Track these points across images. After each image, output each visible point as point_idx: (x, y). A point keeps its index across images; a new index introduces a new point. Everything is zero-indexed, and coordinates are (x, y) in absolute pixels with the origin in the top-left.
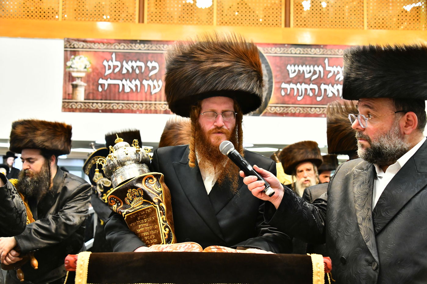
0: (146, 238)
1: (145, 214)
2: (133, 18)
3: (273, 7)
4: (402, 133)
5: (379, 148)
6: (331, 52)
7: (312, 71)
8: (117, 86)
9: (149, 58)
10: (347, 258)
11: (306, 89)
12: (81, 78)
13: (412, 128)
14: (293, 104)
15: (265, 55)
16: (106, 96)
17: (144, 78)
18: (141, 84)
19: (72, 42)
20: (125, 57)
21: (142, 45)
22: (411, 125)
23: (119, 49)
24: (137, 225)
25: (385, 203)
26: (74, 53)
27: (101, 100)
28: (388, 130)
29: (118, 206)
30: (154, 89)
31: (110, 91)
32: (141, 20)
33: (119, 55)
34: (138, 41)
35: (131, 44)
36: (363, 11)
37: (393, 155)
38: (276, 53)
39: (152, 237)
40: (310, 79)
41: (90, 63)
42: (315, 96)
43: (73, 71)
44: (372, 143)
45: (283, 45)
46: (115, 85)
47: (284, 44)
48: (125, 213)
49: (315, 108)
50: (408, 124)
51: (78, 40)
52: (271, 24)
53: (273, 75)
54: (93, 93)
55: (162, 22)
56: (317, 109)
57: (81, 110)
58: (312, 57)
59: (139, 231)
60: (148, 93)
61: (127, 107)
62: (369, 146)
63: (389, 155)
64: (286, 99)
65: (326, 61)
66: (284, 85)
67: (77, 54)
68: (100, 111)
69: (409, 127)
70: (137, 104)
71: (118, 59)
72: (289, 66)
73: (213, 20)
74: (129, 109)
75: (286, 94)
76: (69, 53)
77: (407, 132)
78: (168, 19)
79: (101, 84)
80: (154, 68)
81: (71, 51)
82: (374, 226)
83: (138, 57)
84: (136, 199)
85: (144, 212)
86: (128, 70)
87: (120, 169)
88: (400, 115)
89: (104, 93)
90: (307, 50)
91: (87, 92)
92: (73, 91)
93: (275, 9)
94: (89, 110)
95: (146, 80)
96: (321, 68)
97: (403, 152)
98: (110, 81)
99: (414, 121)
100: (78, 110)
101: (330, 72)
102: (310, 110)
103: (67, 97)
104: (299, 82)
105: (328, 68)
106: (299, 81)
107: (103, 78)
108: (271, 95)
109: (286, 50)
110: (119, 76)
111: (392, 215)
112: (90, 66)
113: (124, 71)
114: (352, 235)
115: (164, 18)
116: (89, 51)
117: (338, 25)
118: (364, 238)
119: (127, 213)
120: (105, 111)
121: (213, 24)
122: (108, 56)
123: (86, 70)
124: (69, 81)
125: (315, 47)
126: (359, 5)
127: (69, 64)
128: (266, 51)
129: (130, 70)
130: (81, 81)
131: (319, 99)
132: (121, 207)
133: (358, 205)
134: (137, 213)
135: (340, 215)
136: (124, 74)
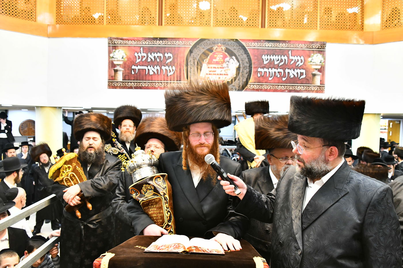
0: (155, 218)
1: (154, 202)
2: (155, 22)
3: (253, 13)
4: (327, 160)
5: (310, 169)
6: (293, 45)
7: (280, 59)
8: (144, 71)
9: (166, 51)
10: (283, 242)
11: (275, 72)
12: (120, 65)
13: (334, 157)
14: (265, 83)
15: (247, 48)
16: (137, 78)
17: (162, 64)
18: (161, 69)
19: (114, 40)
20: (149, 50)
21: (161, 41)
22: (333, 155)
23: (146, 44)
24: (148, 208)
25: (310, 209)
26: (115, 48)
27: (134, 80)
28: (317, 157)
29: (136, 195)
30: (169, 72)
31: (140, 74)
32: (161, 23)
33: (145, 48)
34: (158, 39)
35: (153, 41)
36: (317, 16)
37: (320, 174)
38: (254, 47)
39: (159, 218)
40: (278, 65)
41: (126, 54)
42: (281, 77)
43: (115, 61)
44: (306, 165)
45: (259, 41)
46: (143, 69)
47: (261, 40)
48: (141, 201)
49: (281, 85)
50: (331, 154)
51: (117, 39)
52: (251, 25)
53: (253, 62)
54: (128, 75)
55: (175, 25)
56: (283, 86)
57: (121, 87)
58: (280, 50)
59: (150, 213)
60: (166, 75)
61: (151, 85)
62: (303, 167)
63: (316, 174)
64: (261, 79)
65: (290, 52)
66: (260, 70)
67: (117, 49)
68: (133, 88)
69: (332, 156)
70: (158, 83)
71: (144, 52)
72: (264, 56)
73: (210, 23)
74: (153, 86)
75: (261, 76)
76: (111, 47)
77: (330, 160)
78: (179, 22)
79: (133, 69)
80: (169, 58)
81: (112, 46)
82: (302, 223)
83: (158, 50)
84: (149, 191)
85: (154, 201)
86: (151, 59)
87: (138, 170)
88: (326, 148)
89: (135, 75)
90: (276, 45)
91: (124, 75)
92: (115, 74)
93: (254, 14)
94: (126, 87)
95: (164, 66)
96: (286, 58)
97: (327, 172)
98: (139, 67)
99: (335, 153)
100: (118, 87)
101: (292, 60)
102: (278, 87)
103: (111, 79)
104: (271, 68)
105: (291, 58)
106: (270, 66)
107: (135, 65)
108: (250, 76)
109: (262, 44)
110: (146, 63)
111: (314, 218)
112: (126, 57)
113: (149, 60)
114: (288, 226)
115: (176, 21)
116: (125, 46)
117: (299, 26)
118: (295, 231)
119: (142, 201)
120: (136, 88)
121: (210, 25)
122: (138, 50)
123: (123, 59)
124: (112, 68)
125: (282, 42)
126: (314, 11)
127: (111, 55)
128: (248, 45)
129: (153, 59)
130: (120, 67)
131: (284, 79)
132: (138, 196)
133: (293, 205)
134: (149, 201)
135: (282, 210)
136: (149, 62)
